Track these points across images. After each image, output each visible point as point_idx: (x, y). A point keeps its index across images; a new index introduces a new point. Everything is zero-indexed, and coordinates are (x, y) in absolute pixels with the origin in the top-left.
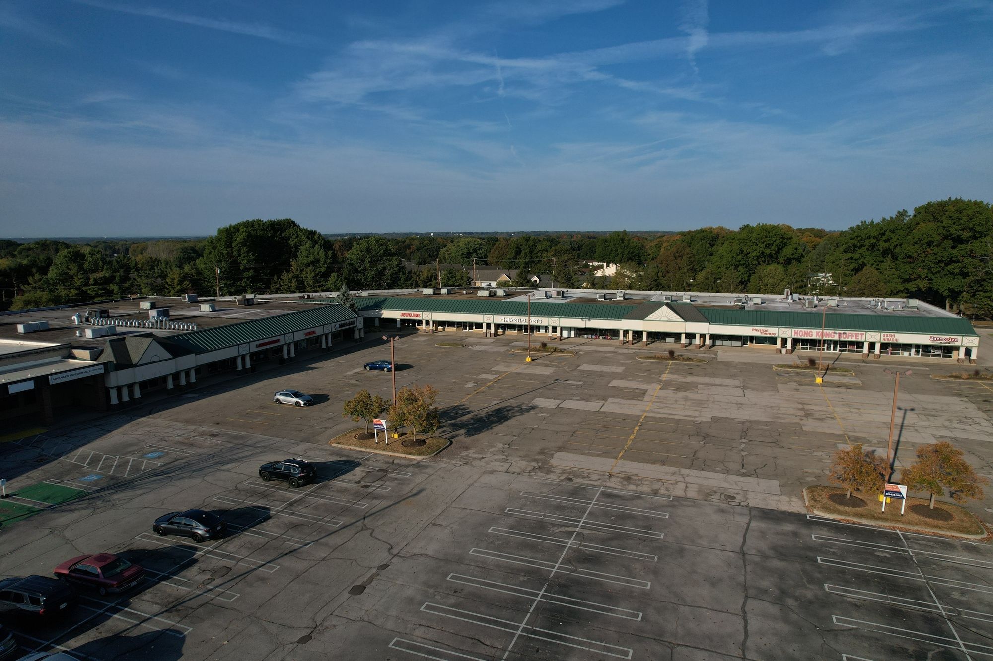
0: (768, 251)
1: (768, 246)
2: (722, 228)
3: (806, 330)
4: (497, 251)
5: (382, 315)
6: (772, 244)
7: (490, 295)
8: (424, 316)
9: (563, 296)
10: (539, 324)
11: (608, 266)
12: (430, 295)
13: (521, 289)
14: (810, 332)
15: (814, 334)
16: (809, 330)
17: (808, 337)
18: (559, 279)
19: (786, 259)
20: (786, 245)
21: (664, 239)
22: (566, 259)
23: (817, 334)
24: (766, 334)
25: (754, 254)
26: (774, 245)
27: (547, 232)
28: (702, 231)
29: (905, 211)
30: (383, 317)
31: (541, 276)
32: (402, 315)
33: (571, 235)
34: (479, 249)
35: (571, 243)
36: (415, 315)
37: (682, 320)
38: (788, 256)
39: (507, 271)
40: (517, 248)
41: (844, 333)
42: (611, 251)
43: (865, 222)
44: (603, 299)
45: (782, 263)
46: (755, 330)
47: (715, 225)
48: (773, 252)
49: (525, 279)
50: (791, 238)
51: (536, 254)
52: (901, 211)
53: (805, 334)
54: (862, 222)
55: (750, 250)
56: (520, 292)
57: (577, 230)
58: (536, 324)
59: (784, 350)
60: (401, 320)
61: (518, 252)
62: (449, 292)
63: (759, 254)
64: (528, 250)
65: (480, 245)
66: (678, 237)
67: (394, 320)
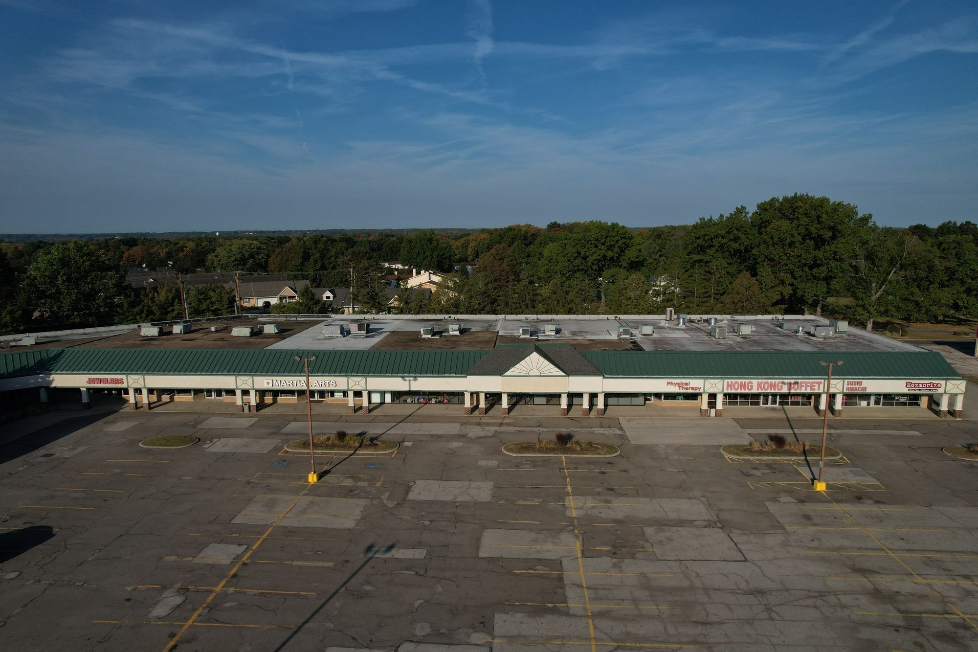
0: (609, 254)
1: (610, 248)
2: (530, 225)
3: (743, 381)
4: (280, 256)
5: (51, 382)
6: (614, 246)
7: (253, 334)
8: (131, 381)
9: (369, 331)
10: (332, 388)
11: (418, 273)
12: (152, 339)
13: (305, 317)
14: (749, 382)
15: (755, 385)
16: (747, 381)
17: (747, 391)
18: (360, 298)
19: (629, 262)
20: (628, 246)
21: (470, 238)
22: (367, 265)
23: (759, 385)
24: (687, 389)
25: (594, 257)
26: (616, 246)
27: (343, 230)
28: (510, 229)
29: (743, 208)
30: (53, 385)
31: (336, 290)
32: (90, 381)
33: (369, 233)
34: (257, 254)
35: (369, 242)
36: (113, 381)
37: (562, 373)
38: (632, 259)
39: (291, 282)
40: (304, 252)
41: (796, 383)
42: (419, 253)
43: (704, 219)
44: (430, 336)
45: (625, 268)
46: (671, 383)
47: (522, 223)
48: (616, 255)
49: (313, 299)
50: (632, 238)
51: (328, 259)
52: (740, 207)
53: (743, 386)
54: (700, 219)
55: (590, 253)
56: (302, 322)
57: (373, 228)
58: (327, 388)
59: (713, 411)
60: (88, 389)
61: (306, 257)
62: (187, 330)
63: (599, 258)
64: (318, 255)
65: (259, 248)
66: (485, 235)
67: (77, 390)
